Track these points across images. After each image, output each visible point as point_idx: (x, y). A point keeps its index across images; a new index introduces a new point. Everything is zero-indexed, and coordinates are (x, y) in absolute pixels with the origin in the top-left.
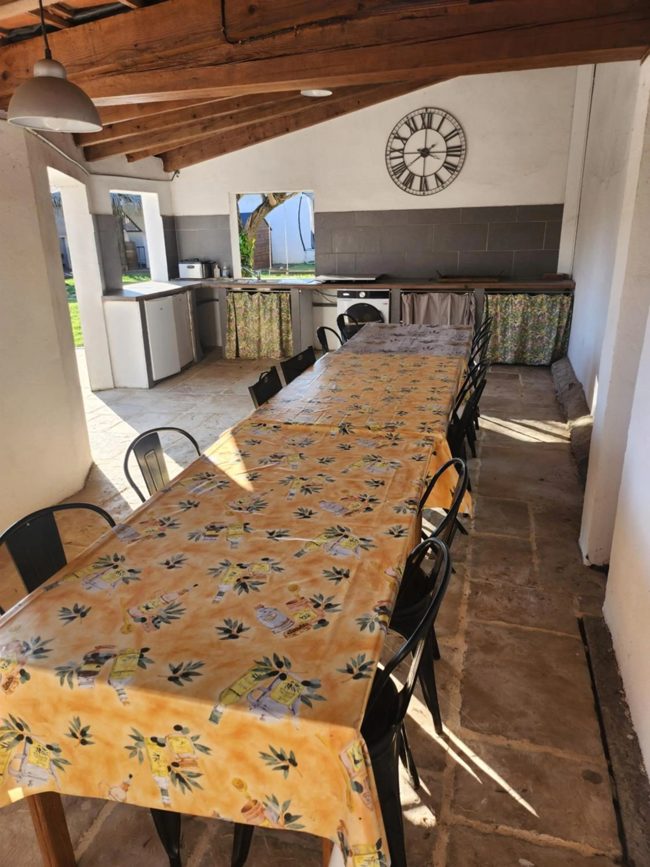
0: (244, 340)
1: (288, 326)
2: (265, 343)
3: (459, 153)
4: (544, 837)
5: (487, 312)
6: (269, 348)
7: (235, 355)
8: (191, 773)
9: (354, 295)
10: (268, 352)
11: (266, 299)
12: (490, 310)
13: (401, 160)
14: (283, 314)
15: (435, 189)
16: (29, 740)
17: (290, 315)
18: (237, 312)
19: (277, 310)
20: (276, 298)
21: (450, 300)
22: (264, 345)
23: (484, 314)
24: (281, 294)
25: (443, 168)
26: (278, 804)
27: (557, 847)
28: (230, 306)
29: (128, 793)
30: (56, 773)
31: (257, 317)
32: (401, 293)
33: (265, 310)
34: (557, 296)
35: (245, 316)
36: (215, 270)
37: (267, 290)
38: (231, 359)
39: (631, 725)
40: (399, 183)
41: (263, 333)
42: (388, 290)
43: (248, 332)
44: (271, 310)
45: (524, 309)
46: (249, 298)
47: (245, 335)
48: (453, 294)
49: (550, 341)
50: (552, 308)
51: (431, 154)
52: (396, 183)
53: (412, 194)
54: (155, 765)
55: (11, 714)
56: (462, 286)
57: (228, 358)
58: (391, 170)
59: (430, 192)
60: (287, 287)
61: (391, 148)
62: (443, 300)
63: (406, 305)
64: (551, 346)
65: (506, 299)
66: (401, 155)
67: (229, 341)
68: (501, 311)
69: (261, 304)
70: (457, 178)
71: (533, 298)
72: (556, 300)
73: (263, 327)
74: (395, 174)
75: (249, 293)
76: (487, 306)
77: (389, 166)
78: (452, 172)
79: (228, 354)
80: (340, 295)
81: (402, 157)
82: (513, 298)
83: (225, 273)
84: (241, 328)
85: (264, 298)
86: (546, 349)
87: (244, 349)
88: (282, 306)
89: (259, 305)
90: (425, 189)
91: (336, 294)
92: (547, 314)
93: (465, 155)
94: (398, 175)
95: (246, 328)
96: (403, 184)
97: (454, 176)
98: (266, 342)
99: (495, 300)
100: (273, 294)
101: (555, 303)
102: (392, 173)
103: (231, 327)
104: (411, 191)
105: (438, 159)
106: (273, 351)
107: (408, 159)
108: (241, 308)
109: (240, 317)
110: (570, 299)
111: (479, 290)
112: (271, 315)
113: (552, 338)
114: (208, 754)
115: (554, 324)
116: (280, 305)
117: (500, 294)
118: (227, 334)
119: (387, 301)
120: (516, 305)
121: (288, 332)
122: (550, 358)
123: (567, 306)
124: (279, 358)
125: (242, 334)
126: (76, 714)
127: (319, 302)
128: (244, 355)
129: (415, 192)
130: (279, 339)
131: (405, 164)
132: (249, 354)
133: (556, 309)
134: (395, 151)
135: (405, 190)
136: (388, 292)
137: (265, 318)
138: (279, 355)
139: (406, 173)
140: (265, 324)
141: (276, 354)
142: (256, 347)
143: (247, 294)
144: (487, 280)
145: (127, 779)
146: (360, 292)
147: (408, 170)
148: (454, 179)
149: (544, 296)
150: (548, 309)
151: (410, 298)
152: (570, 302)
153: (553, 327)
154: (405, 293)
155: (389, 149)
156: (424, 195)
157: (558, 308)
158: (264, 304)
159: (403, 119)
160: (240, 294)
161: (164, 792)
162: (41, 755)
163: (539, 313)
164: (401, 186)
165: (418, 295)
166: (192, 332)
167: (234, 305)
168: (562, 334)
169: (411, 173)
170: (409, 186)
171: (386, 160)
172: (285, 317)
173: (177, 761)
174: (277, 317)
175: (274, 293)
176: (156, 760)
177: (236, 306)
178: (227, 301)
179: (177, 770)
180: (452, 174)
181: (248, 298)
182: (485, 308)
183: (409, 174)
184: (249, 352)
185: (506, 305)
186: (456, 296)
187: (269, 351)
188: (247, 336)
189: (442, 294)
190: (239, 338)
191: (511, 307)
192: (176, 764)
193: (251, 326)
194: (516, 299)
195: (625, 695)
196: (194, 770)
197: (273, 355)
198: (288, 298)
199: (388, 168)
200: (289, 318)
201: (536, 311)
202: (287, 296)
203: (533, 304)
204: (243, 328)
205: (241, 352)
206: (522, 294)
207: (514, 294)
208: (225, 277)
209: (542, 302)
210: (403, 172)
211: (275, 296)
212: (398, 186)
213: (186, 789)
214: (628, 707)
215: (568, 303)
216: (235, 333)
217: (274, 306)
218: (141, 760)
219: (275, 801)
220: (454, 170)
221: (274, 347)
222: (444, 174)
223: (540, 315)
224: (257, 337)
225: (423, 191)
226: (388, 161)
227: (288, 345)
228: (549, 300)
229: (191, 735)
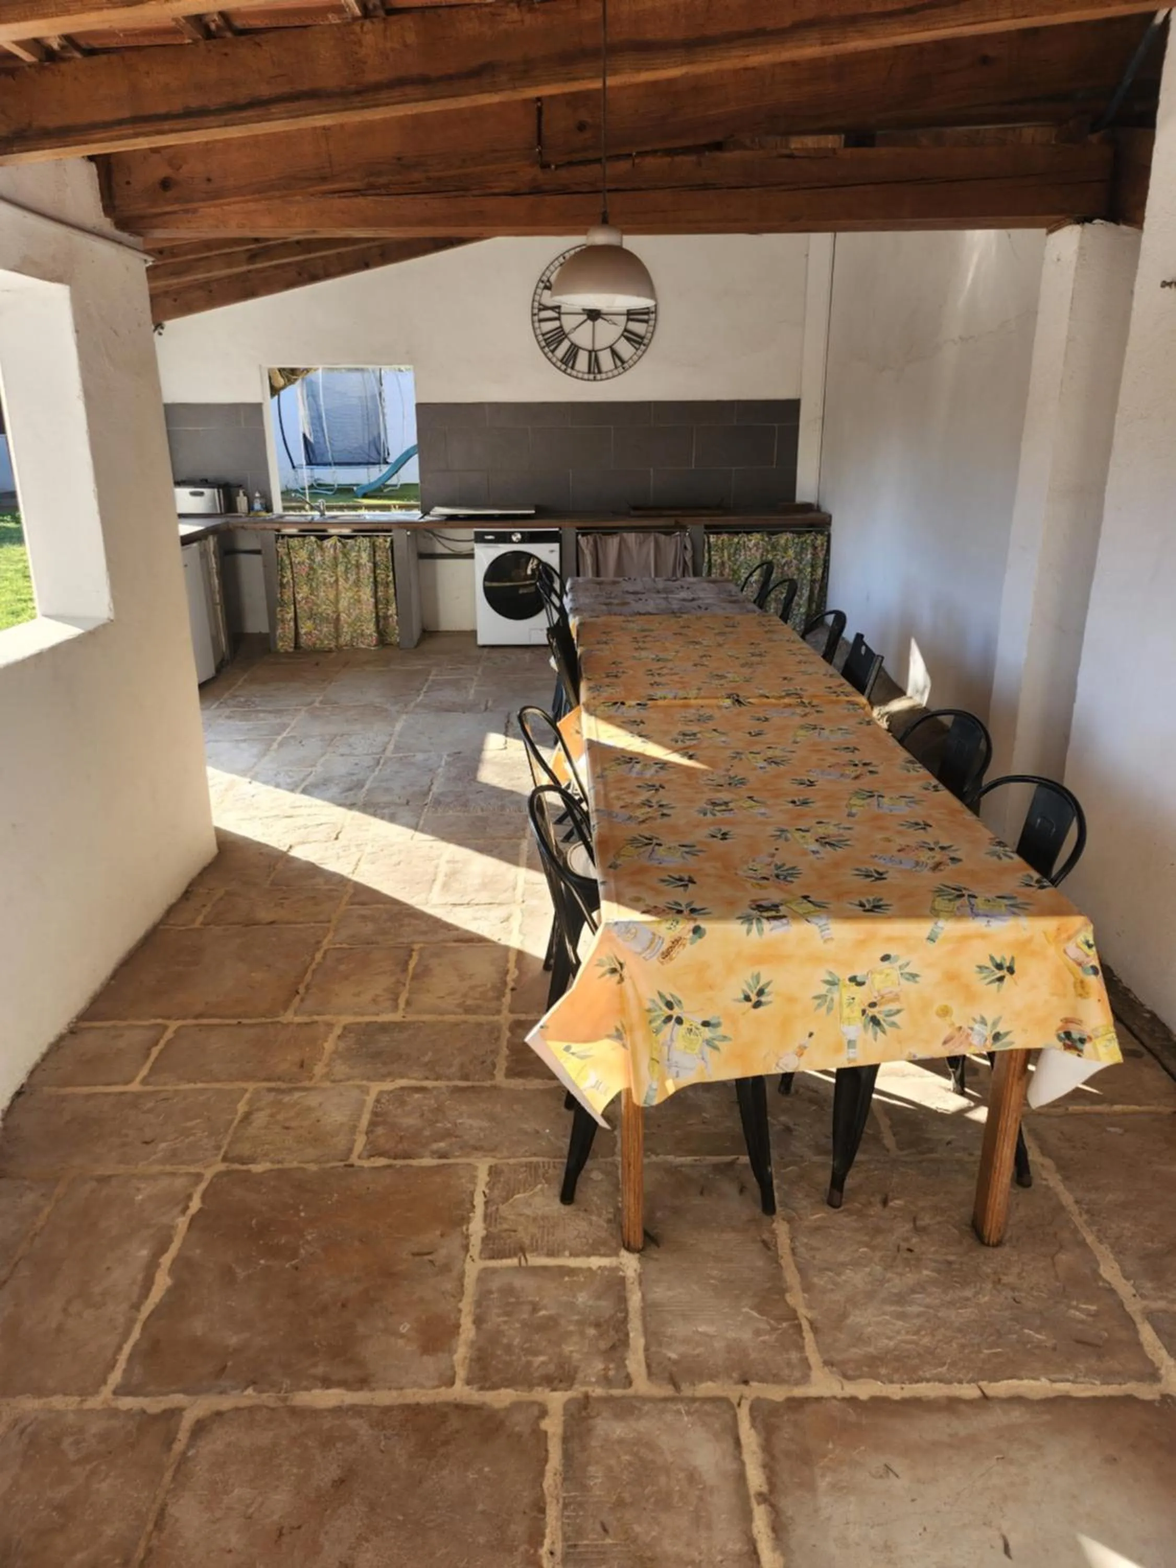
0: (309, 619)
1: (387, 591)
2: (347, 623)
3: (646, 317)
4: (1118, 1108)
5: (710, 560)
6: (355, 631)
7: (292, 645)
8: (890, 1011)
9: (503, 538)
10: (352, 638)
11: (348, 547)
12: (714, 558)
13: (556, 324)
14: (378, 571)
15: (611, 371)
16: (679, 1021)
17: (391, 574)
18: (295, 570)
19: (370, 565)
20: (368, 544)
21: (652, 545)
22: (346, 626)
23: (705, 564)
24: (375, 538)
25: (623, 339)
26: (986, 1025)
27: (1134, 1113)
28: (282, 559)
29: (803, 1058)
30: (708, 1057)
31: (334, 578)
32: (577, 534)
33: (346, 567)
34: (807, 535)
35: (311, 577)
36: (238, 499)
37: (346, 531)
38: (287, 652)
39: (1142, 1005)
40: (554, 360)
41: (343, 604)
42: (557, 529)
43: (316, 604)
44: (358, 566)
45: (762, 555)
46: (318, 546)
47: (311, 609)
48: (657, 535)
49: (801, 602)
50: (801, 553)
51: (605, 317)
52: (549, 359)
53: (577, 377)
54: (846, 1012)
55: (661, 991)
56: (671, 522)
57: (282, 651)
58: (540, 338)
59: (604, 376)
60: (386, 527)
61: (540, 304)
62: (641, 544)
63: (587, 552)
64: (803, 610)
65: (736, 540)
66: (556, 315)
67: (283, 621)
68: (729, 559)
69: (340, 555)
70: (645, 355)
71: (774, 538)
72: (805, 541)
73: (343, 595)
74: (548, 345)
75: (318, 537)
76: (709, 552)
77: (538, 332)
78: (637, 346)
79: (281, 644)
80: (480, 538)
81: (558, 319)
82: (746, 539)
83: (257, 506)
84: (303, 598)
85: (344, 545)
86: (797, 615)
87: (310, 633)
88: (378, 558)
89: (335, 558)
90: (596, 371)
91: (472, 537)
92: (795, 562)
93: (656, 320)
94: (552, 348)
95: (313, 597)
96: (561, 361)
97: (639, 353)
98: (350, 620)
99: (720, 542)
100: (362, 538)
101: (804, 546)
102: (543, 344)
103: (285, 597)
104: (574, 373)
105: (615, 324)
106: (362, 635)
107: (568, 322)
108: (303, 563)
109: (302, 580)
110: (826, 539)
111: (695, 527)
112: (358, 574)
113: (804, 598)
114: (916, 982)
115: (806, 577)
116: (374, 556)
117: (726, 532)
118: (279, 609)
119: (556, 546)
120: (750, 549)
121: (388, 602)
122: (802, 627)
123: (822, 550)
124: (375, 646)
125: (306, 607)
126: (755, 970)
127: (429, 551)
128: (310, 644)
129: (580, 375)
130: (374, 615)
131: (562, 330)
132: (318, 642)
133: (806, 555)
134: (546, 308)
135: (565, 371)
136: (557, 532)
137: (347, 580)
138: (374, 642)
139: (565, 345)
140: (347, 590)
141: (366, 641)
142: (333, 630)
143: (313, 539)
144: (705, 512)
145: (805, 1040)
146: (513, 533)
147: (570, 340)
148: (640, 357)
149: (789, 536)
150: (796, 556)
151: (591, 542)
152: (825, 544)
153: (805, 582)
154: (584, 535)
155: (536, 304)
156: (595, 379)
157: (809, 552)
158: (345, 555)
159: (557, 259)
160: (300, 539)
161: (851, 1044)
162: (692, 1037)
163: (784, 561)
164: (559, 364)
165: (603, 537)
166: (219, 607)
167: (290, 559)
168: (816, 592)
169: (572, 344)
170: (570, 365)
171: (533, 322)
172: (383, 576)
173: (875, 1000)
174: (369, 577)
175: (364, 536)
176: (850, 1004)
177: (293, 559)
178: (278, 552)
179: (871, 1012)
180: (637, 349)
181: (315, 546)
182: (706, 555)
183: (570, 347)
184: (318, 639)
185: (736, 549)
186: (662, 538)
187: (355, 635)
188: (314, 612)
189: (641, 535)
190: (299, 615)
191: (743, 553)
192: (873, 1005)
193: (322, 594)
194: (750, 540)
195: (1120, 981)
196: (894, 1006)
197: (362, 642)
198: (388, 545)
199: (536, 336)
200: (391, 578)
201: (778, 557)
202: (386, 541)
203: (774, 548)
204: (307, 598)
205: (303, 640)
206: (758, 532)
207: (748, 533)
208: (258, 511)
209: (786, 545)
210: (560, 342)
211: (365, 543)
212: (554, 364)
213: (880, 1033)
214: (1129, 990)
215: (822, 545)
216: (292, 607)
217: (365, 557)
218: (829, 1009)
219: (983, 1022)
220: (640, 344)
221: (364, 628)
222: (625, 349)
223: (785, 564)
224: (334, 612)
225: (594, 373)
226: (537, 325)
227: (388, 624)
228: (796, 540)
229: (900, 963)
